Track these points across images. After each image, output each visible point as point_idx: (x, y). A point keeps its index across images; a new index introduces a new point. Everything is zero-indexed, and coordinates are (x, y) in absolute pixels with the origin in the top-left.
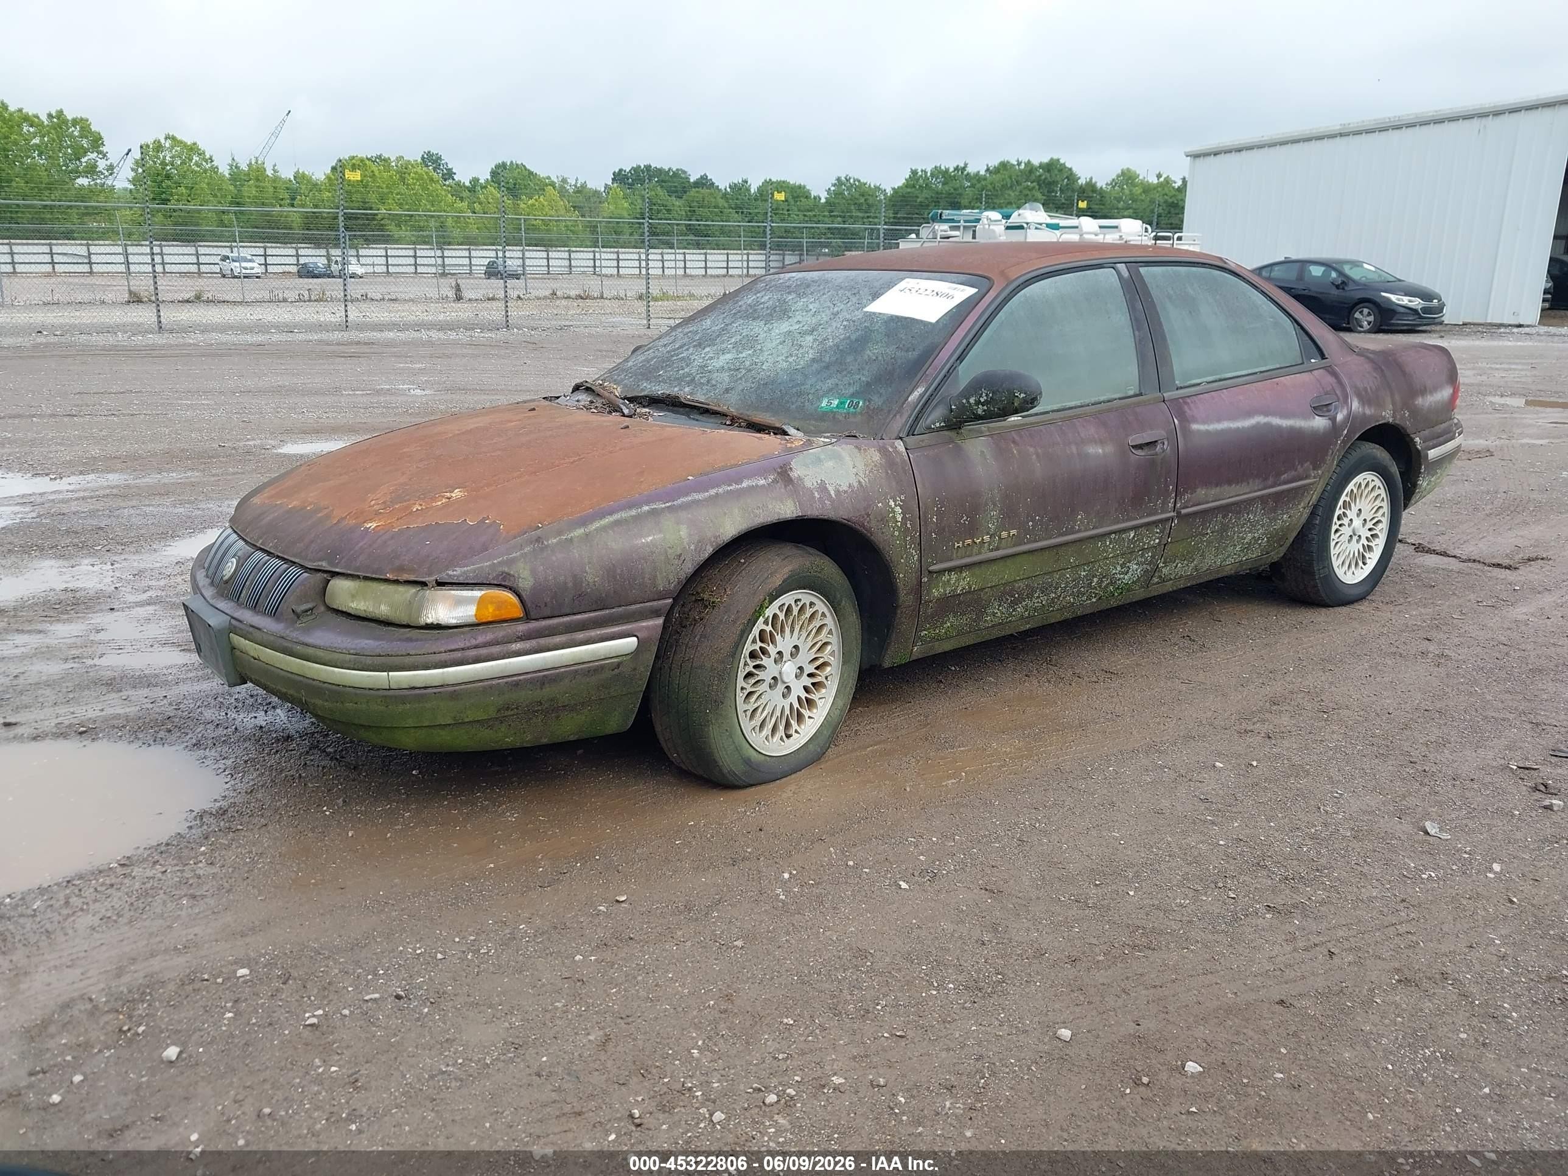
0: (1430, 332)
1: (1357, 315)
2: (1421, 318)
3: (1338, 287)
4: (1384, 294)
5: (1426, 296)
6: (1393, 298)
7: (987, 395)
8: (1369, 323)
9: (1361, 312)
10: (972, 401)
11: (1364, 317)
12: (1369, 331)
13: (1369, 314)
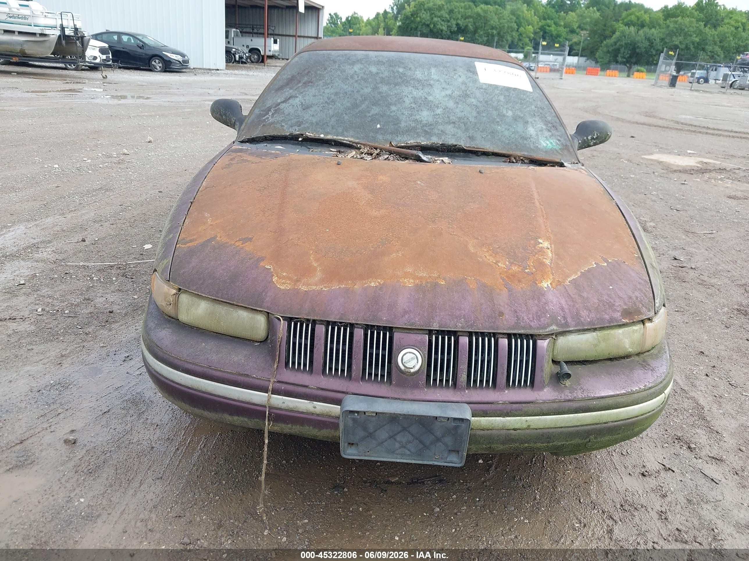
0: (186, 72)
1: (153, 63)
2: (183, 65)
3: (140, 48)
4: (164, 53)
5: (183, 55)
6: (169, 55)
7: (597, 134)
8: (160, 67)
9: (155, 62)
10: (589, 138)
11: (157, 64)
12: (160, 71)
13: (159, 63)
